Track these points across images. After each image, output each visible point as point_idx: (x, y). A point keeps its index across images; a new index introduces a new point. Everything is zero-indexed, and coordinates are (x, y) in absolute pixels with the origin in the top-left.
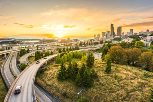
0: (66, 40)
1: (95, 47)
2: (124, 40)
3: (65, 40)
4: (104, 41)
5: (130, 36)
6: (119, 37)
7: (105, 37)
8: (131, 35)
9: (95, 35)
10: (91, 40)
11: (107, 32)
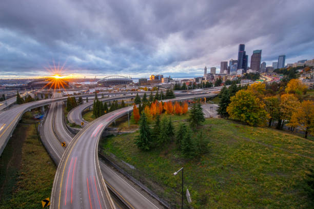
2: (265, 78)
3: (146, 80)
4: (224, 81)
6: (255, 72)
7: (225, 72)
8: (280, 67)
9: (206, 69)
10: (197, 79)
11: (230, 61)
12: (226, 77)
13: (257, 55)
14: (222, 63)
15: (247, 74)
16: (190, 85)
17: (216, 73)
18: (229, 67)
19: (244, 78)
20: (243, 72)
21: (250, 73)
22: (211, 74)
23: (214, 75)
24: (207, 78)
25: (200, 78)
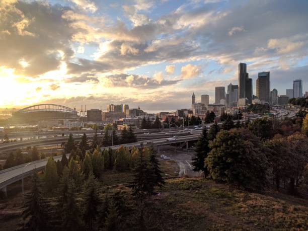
0: (103, 111)
1: (189, 134)
2: (276, 111)
3: (101, 111)
4: (218, 115)
5: (294, 99)
6: (263, 102)
7: (222, 102)
8: (297, 96)
9: (194, 97)
10: (181, 112)
11: (229, 87)
12: (223, 109)
13: (264, 79)
15: (252, 105)
16: (167, 121)
17: (210, 103)
18: (228, 95)
19: (248, 110)
20: (246, 102)
21: (257, 104)
22: (202, 105)
23: (207, 106)
24: (197, 111)
25: (186, 110)
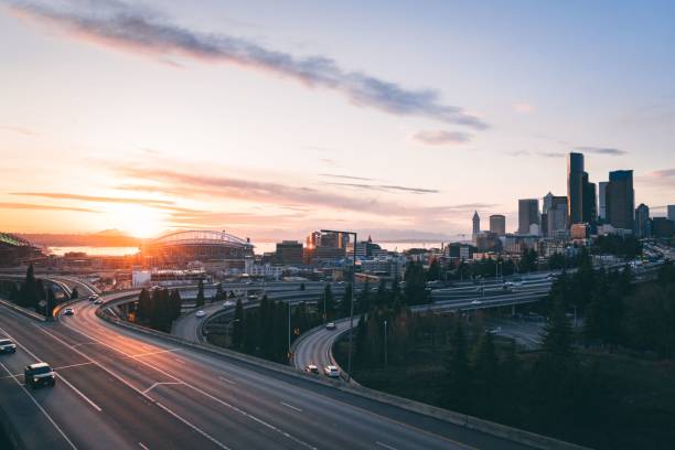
6: (622, 232)
7: (534, 230)
9: (477, 220)
11: (545, 199)
14: (522, 203)
17: (508, 232)
18: (544, 216)
20: (588, 232)
23: (503, 238)
25: (465, 246)
